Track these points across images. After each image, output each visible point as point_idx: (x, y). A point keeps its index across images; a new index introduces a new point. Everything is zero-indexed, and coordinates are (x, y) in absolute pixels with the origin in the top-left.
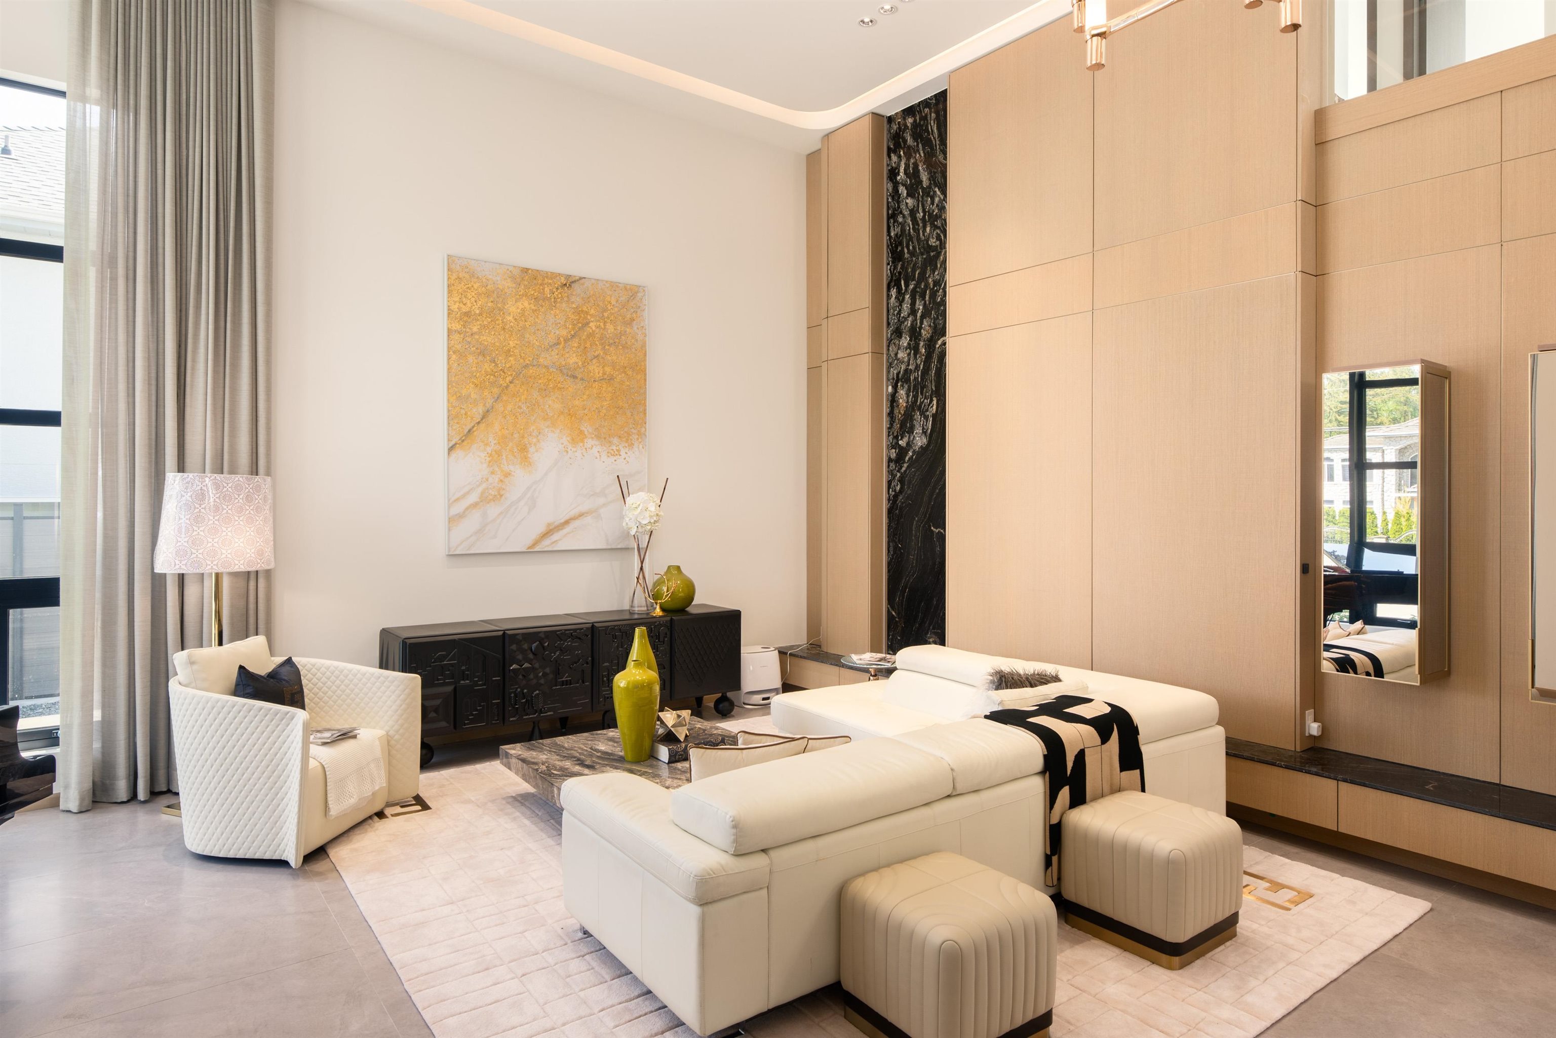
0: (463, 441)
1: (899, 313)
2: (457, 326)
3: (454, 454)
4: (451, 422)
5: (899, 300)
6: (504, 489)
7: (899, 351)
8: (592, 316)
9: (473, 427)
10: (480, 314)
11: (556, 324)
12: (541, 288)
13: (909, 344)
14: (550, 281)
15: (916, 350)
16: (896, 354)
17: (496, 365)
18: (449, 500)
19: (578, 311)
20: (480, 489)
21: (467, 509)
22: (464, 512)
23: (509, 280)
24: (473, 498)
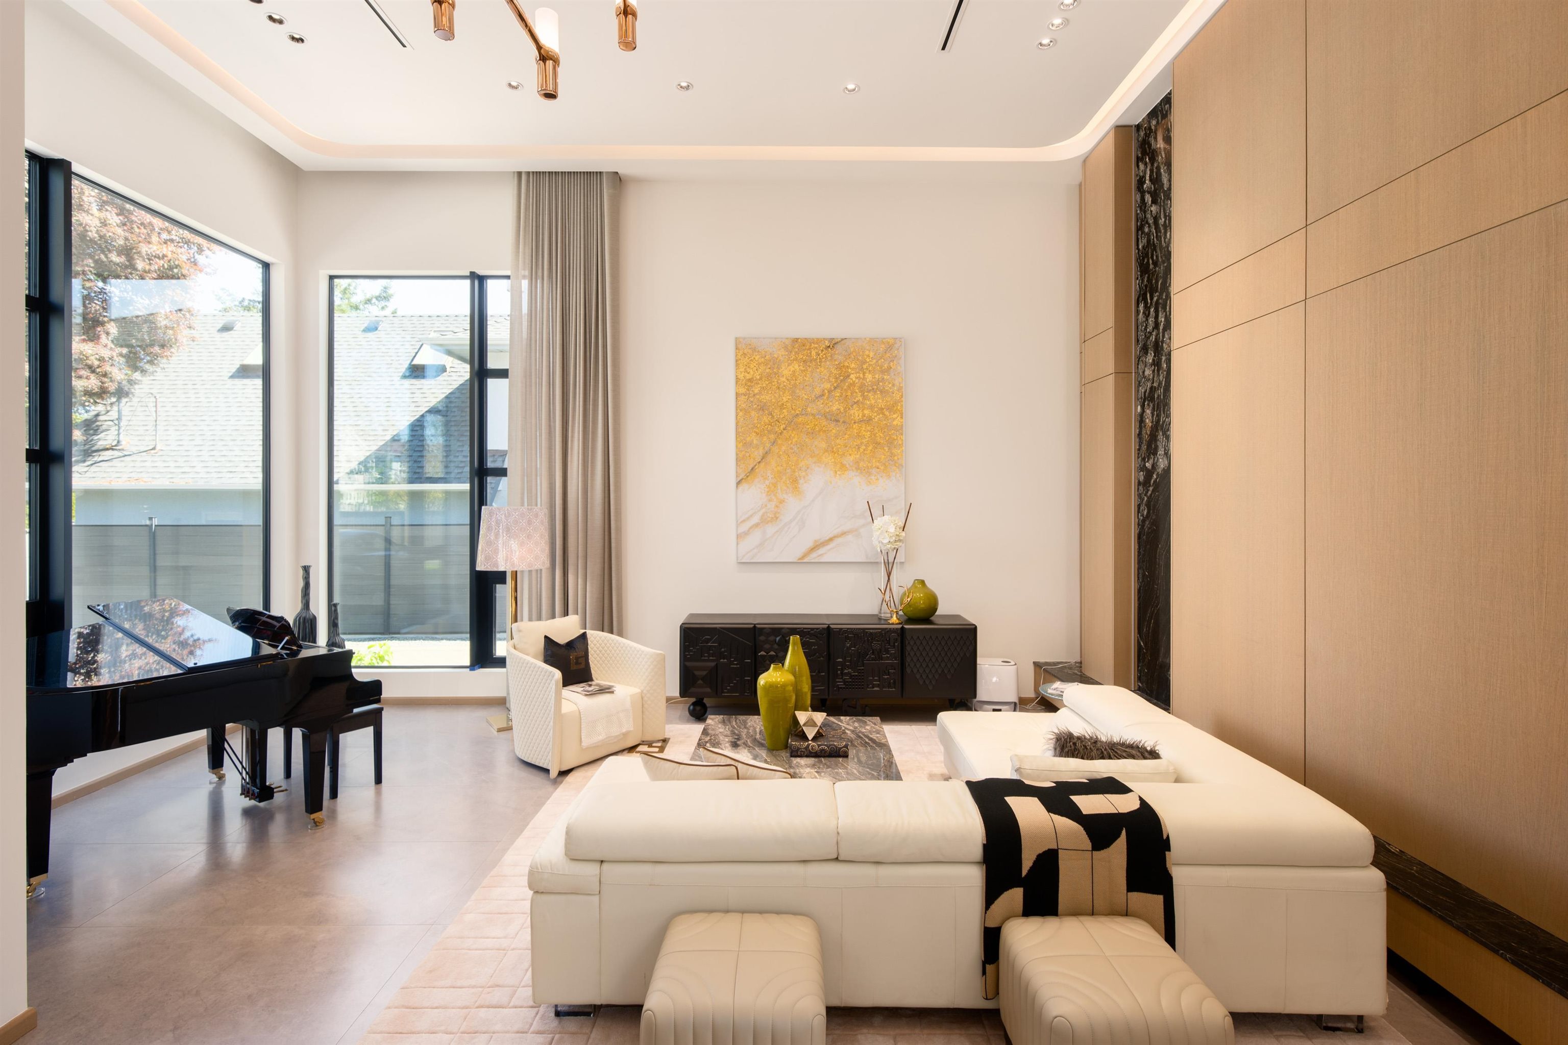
0: (747, 477)
1: (1146, 329)
2: (742, 390)
3: (740, 488)
4: (739, 463)
5: (1145, 314)
6: (779, 513)
8: (853, 369)
9: (755, 466)
10: (761, 379)
11: (821, 380)
12: (809, 352)
13: (1153, 360)
14: (816, 346)
16: (1144, 372)
17: (773, 417)
18: (737, 522)
19: (840, 367)
20: (761, 513)
21: (751, 528)
22: (748, 531)
23: (783, 350)
24: (756, 519)
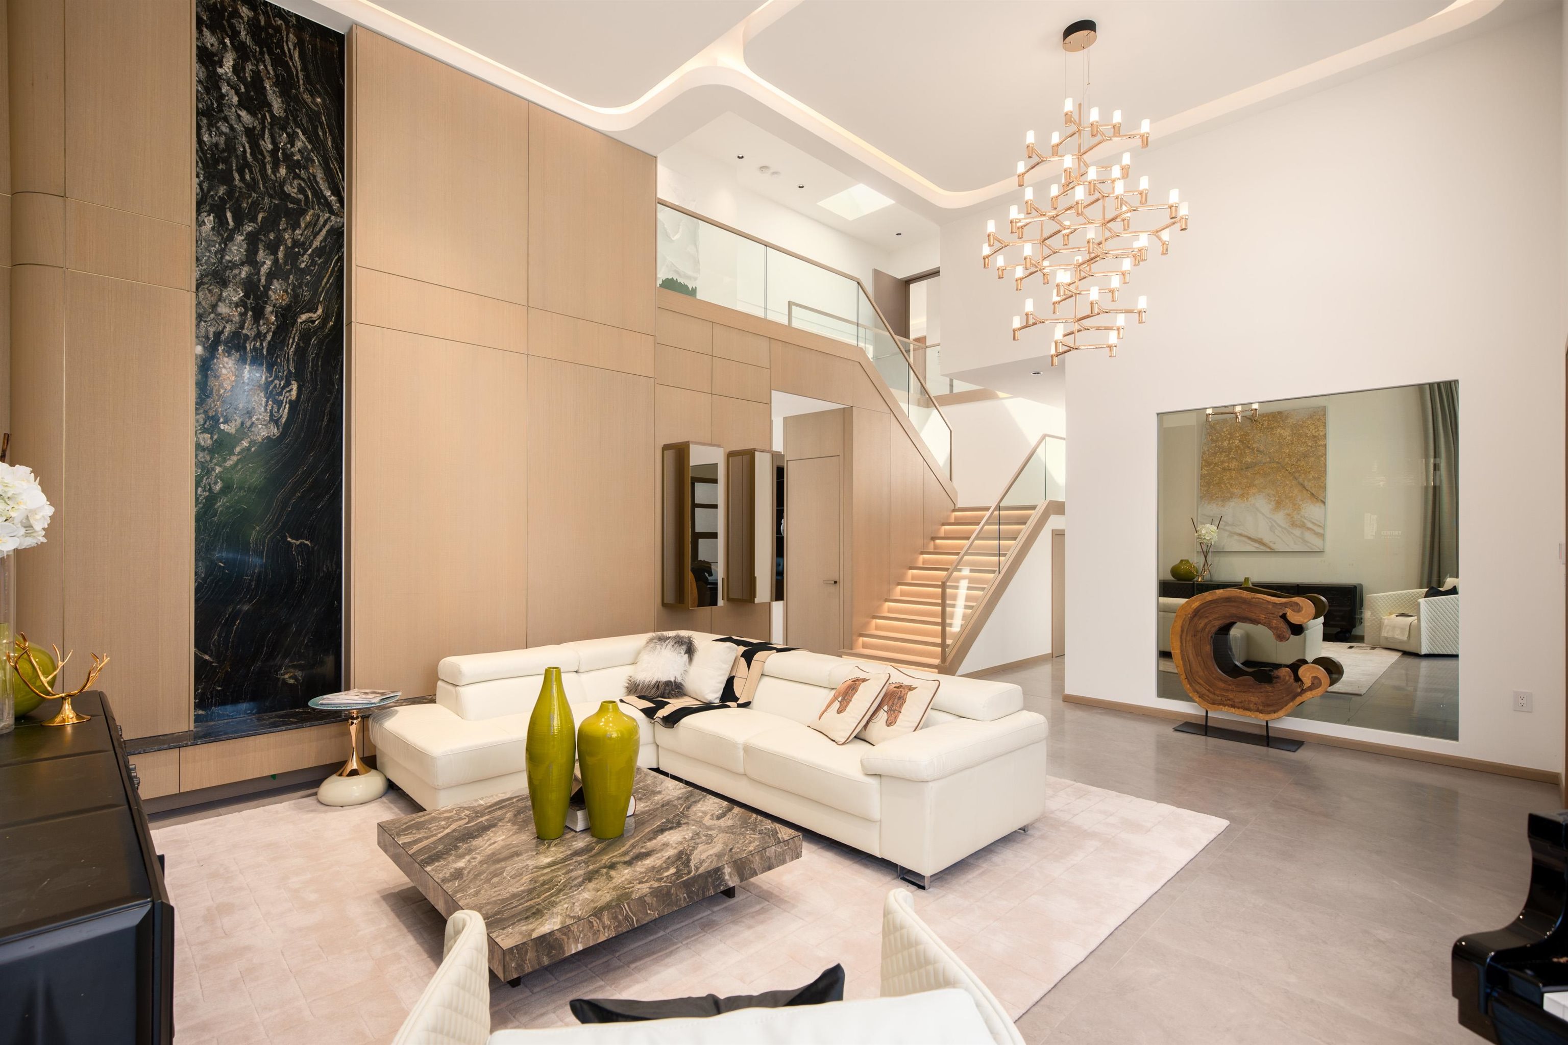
1: (222, 252)
5: (219, 234)
7: (220, 304)
13: (241, 300)
15: (259, 314)
16: (214, 307)
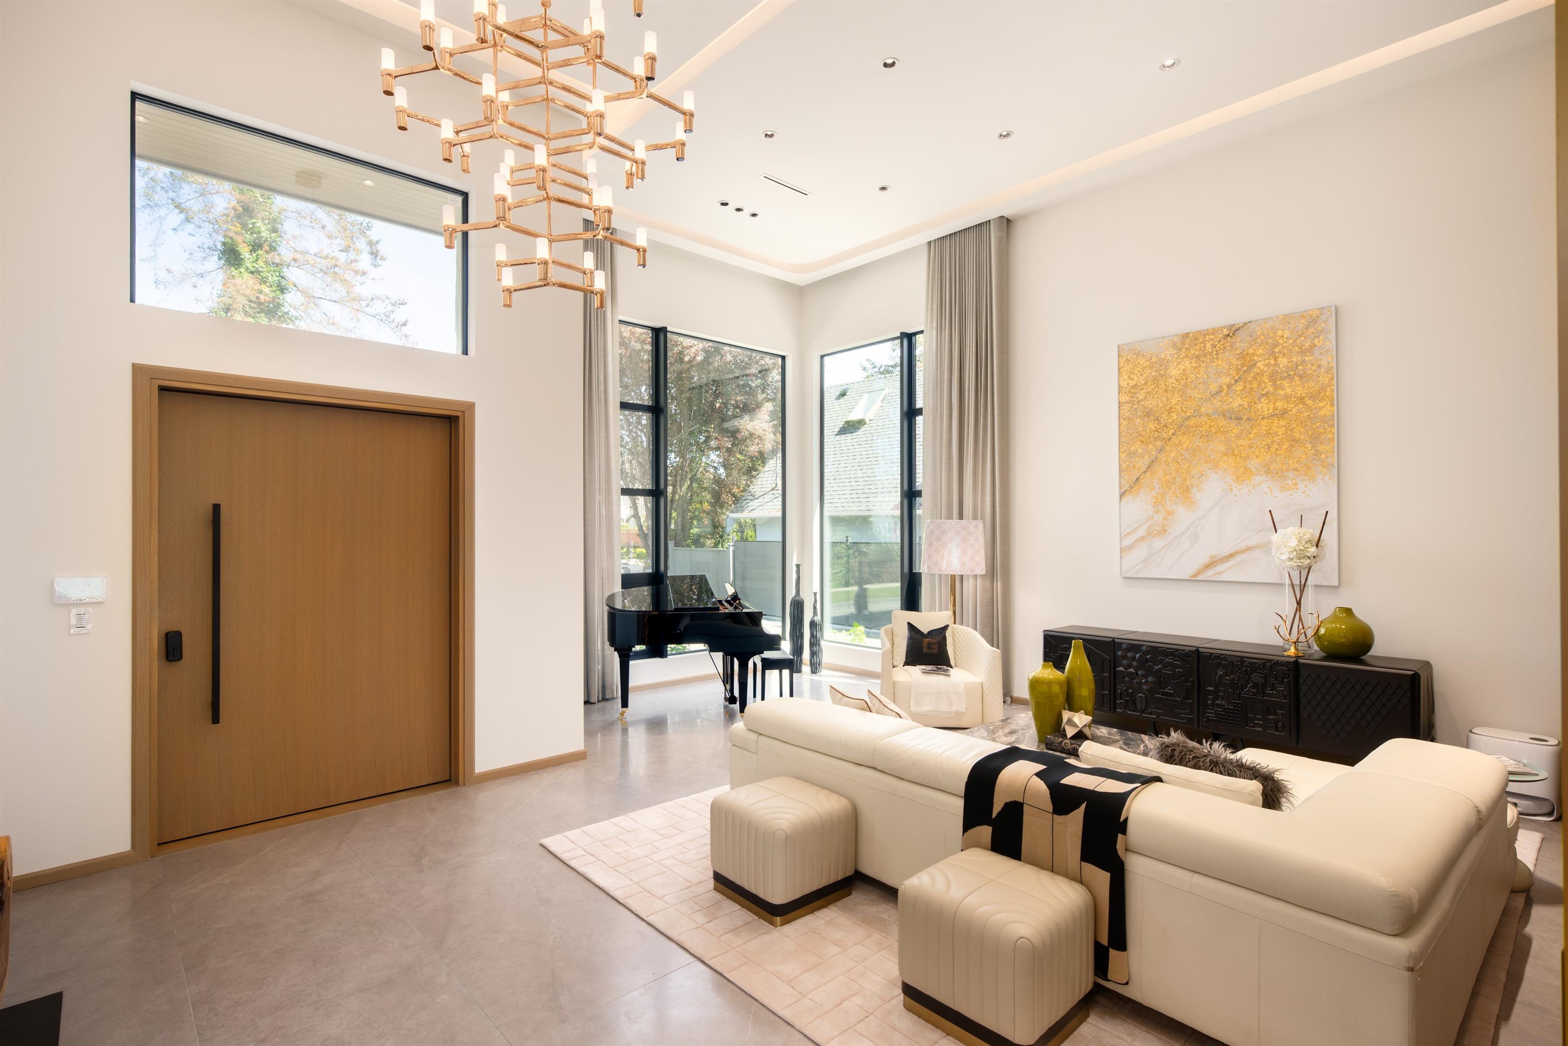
0: (1132, 488)
2: (1125, 398)
3: (1124, 499)
4: (1122, 474)
6: (1167, 525)
8: (1259, 356)
9: (1140, 476)
11: (1219, 375)
12: (1203, 345)
17: (1160, 423)
18: (1121, 535)
19: (1242, 356)
20: (1147, 525)
21: (1136, 541)
22: (1133, 544)
23: (1171, 349)
24: (1141, 533)
